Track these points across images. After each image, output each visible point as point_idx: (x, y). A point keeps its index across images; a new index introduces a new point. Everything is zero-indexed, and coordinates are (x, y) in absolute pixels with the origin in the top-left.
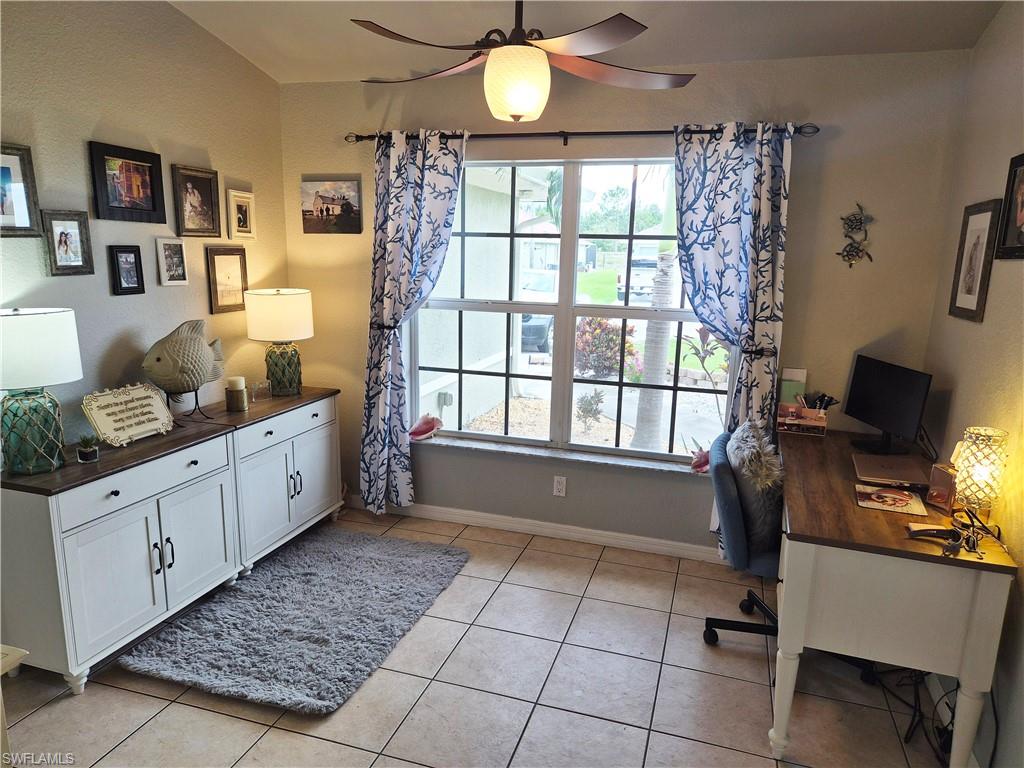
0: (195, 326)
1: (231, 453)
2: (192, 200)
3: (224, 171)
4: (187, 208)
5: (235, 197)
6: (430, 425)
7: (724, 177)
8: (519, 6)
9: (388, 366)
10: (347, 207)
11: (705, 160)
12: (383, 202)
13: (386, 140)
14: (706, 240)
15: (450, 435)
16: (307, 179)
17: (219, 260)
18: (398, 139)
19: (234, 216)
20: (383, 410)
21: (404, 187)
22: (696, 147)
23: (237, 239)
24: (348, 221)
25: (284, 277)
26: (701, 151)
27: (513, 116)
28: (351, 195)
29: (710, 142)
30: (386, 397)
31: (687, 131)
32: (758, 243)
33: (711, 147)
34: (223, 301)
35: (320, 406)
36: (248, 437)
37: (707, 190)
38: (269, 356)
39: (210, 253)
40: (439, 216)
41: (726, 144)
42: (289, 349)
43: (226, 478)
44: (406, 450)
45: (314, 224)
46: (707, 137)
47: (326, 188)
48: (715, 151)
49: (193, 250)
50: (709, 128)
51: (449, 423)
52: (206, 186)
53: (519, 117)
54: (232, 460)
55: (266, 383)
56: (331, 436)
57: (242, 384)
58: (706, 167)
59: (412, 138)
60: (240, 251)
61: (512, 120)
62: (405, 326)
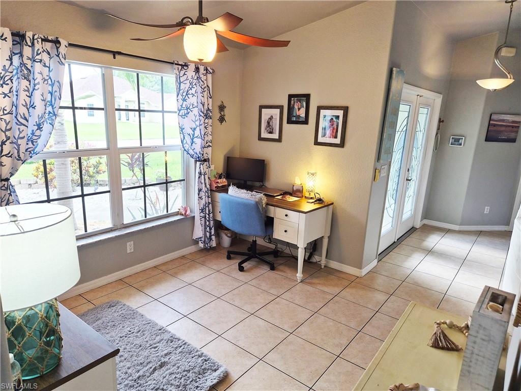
7: (192, 87)
8: (201, 3)
11: (180, 78)
14: (183, 114)
26: (178, 74)
27: (199, 60)
29: (181, 70)
32: (204, 116)
33: (182, 73)
37: (181, 91)
41: (191, 72)
46: (180, 67)
48: (184, 74)
50: (180, 63)
53: (202, 60)
58: (180, 81)
61: (198, 61)
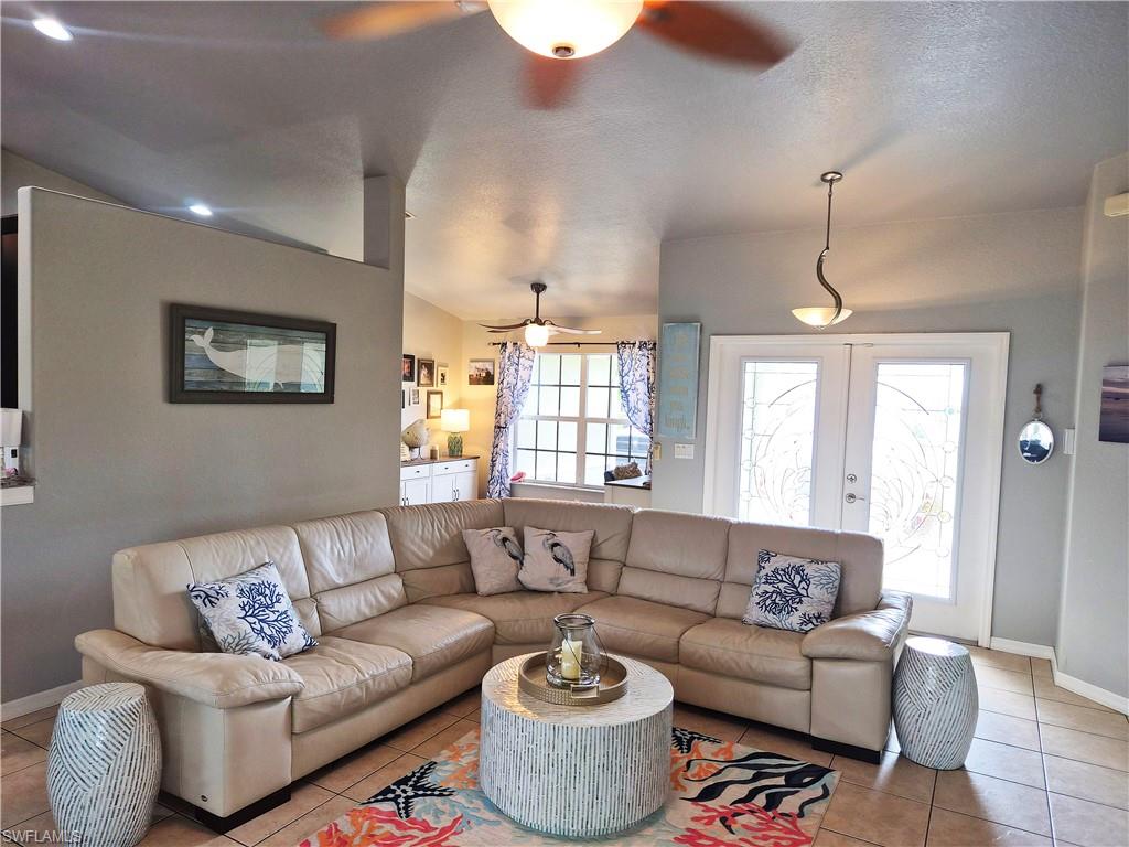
0: (422, 421)
1: (431, 471)
2: (424, 372)
3: (437, 360)
4: (422, 375)
5: (441, 370)
6: (521, 475)
8: (538, 309)
9: (501, 446)
10: (488, 373)
12: (502, 371)
13: (504, 345)
15: (530, 481)
16: (472, 361)
17: (432, 396)
18: (510, 345)
19: (440, 377)
20: (498, 466)
21: (512, 365)
22: (628, 350)
23: (440, 387)
24: (488, 379)
25: (459, 405)
28: (490, 369)
29: (632, 348)
30: (500, 460)
31: (623, 343)
32: (650, 390)
33: (632, 350)
34: (432, 413)
35: (470, 462)
36: (438, 467)
38: (450, 438)
39: (429, 393)
40: (525, 377)
41: (636, 349)
42: (458, 436)
43: (428, 481)
44: (508, 486)
45: (474, 381)
47: (480, 365)
48: (634, 351)
49: (423, 391)
50: (631, 342)
51: (529, 475)
52: (430, 366)
54: (431, 475)
55: (447, 450)
56: (474, 478)
57: (437, 448)
59: (515, 344)
60: (441, 393)
62: (511, 427)
